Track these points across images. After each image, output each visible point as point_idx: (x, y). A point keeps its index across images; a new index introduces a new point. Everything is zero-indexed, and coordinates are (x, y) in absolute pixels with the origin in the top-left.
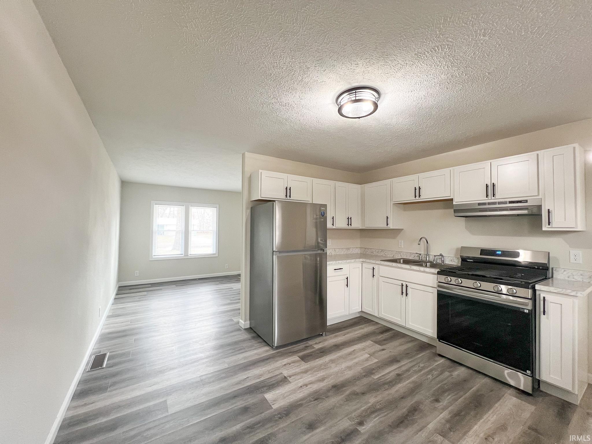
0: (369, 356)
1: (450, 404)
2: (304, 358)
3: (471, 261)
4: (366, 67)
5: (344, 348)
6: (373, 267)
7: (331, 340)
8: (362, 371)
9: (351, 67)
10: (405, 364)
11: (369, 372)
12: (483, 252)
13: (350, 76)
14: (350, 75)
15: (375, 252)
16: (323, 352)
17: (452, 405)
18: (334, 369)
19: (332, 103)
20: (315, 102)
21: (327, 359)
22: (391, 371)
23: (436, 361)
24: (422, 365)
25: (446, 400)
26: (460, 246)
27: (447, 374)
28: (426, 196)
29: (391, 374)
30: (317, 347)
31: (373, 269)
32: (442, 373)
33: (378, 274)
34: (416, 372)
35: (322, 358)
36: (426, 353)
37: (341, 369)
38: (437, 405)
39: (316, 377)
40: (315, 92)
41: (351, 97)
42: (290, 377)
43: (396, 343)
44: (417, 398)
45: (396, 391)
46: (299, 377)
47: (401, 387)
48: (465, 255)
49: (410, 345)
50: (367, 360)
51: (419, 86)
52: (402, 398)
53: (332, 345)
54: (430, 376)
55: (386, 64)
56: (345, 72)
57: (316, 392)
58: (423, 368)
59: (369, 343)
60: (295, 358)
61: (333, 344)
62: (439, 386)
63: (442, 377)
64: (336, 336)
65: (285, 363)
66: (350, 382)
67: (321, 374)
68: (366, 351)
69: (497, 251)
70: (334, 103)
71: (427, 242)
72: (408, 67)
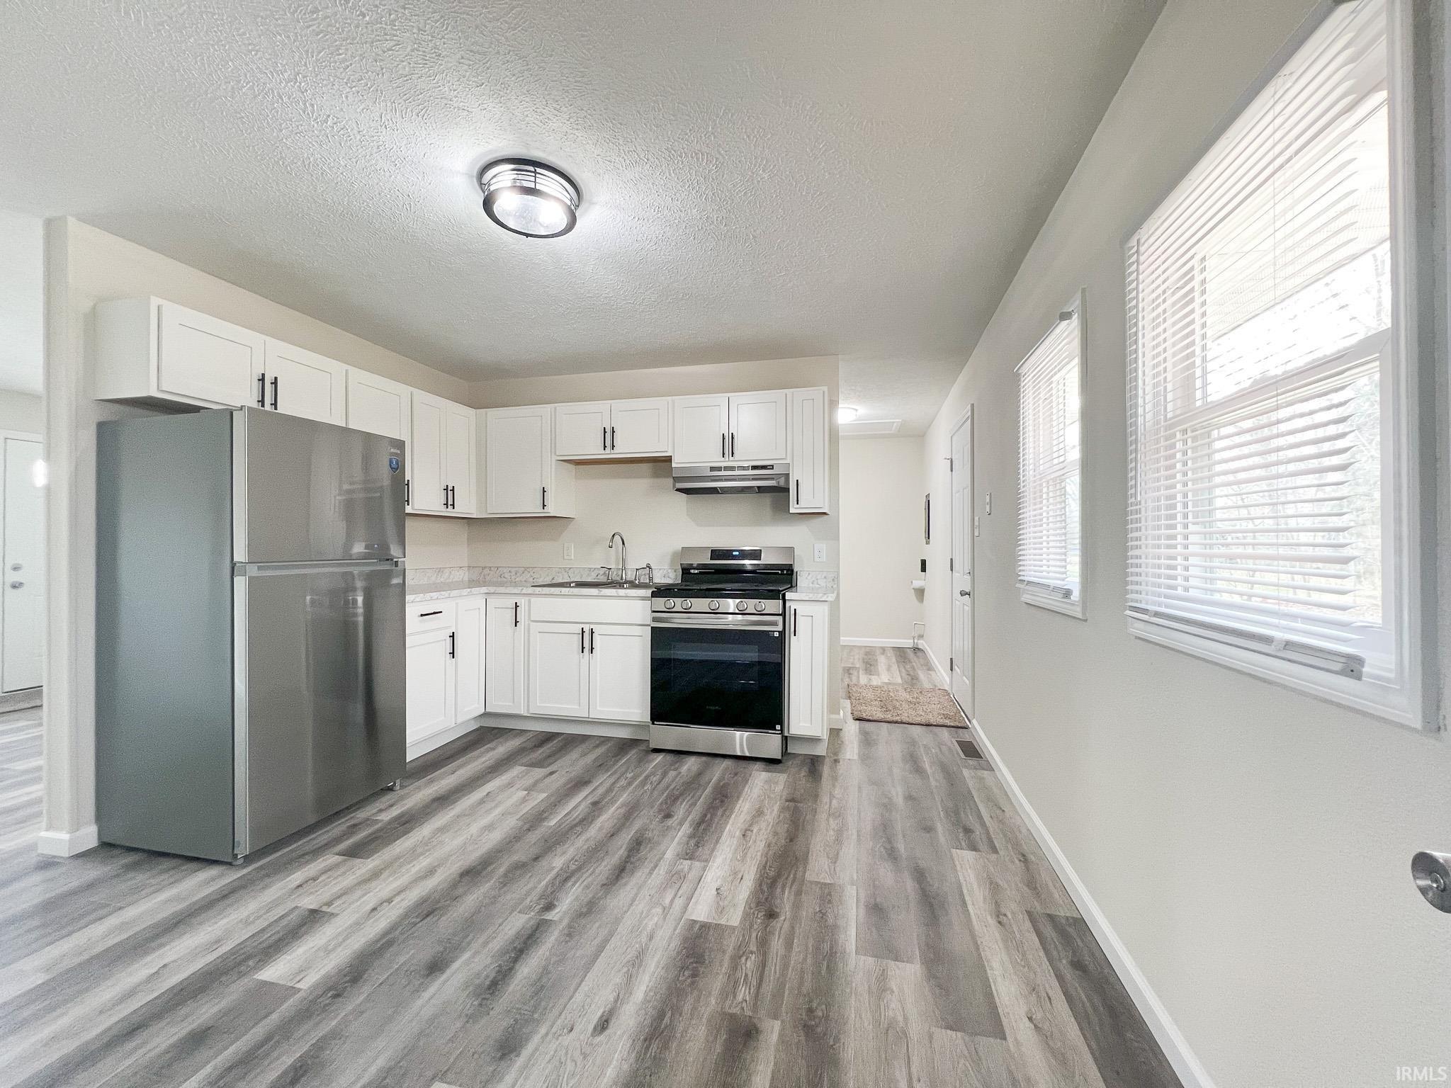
0: (526, 792)
1: (689, 812)
2: (354, 853)
3: (696, 571)
4: (575, 127)
5: (459, 798)
6: (516, 603)
7: (418, 794)
8: (520, 823)
9: (544, 109)
10: (602, 782)
11: (536, 819)
12: (716, 554)
13: (534, 129)
14: (534, 127)
15: (509, 574)
16: (407, 823)
17: (690, 813)
18: (452, 843)
19: (466, 174)
20: (423, 154)
21: (424, 831)
22: (578, 803)
23: (653, 760)
24: (629, 775)
25: (680, 810)
26: (678, 546)
27: (672, 774)
28: (625, 448)
29: (580, 808)
30: (386, 817)
31: (516, 606)
32: (665, 774)
33: (527, 618)
34: (624, 788)
35: (410, 835)
36: (633, 754)
37: (469, 837)
38: (669, 822)
39: (410, 874)
40: (434, 126)
41: (520, 177)
42: (329, 904)
43: (574, 754)
44: (637, 825)
45: (599, 828)
46: (359, 893)
47: (606, 819)
48: (687, 562)
49: (599, 751)
50: (524, 800)
51: (655, 213)
52: (612, 835)
53: (427, 801)
54: (648, 787)
55: (614, 141)
56: (526, 113)
57: (423, 901)
58: (634, 778)
59: (517, 770)
60: (330, 859)
61: (431, 798)
62: (665, 795)
63: (666, 780)
64: (432, 781)
65: (298, 883)
66: (499, 851)
67: (423, 863)
68: (517, 786)
69: (735, 551)
70: (472, 177)
71: (623, 543)
72: (648, 166)
